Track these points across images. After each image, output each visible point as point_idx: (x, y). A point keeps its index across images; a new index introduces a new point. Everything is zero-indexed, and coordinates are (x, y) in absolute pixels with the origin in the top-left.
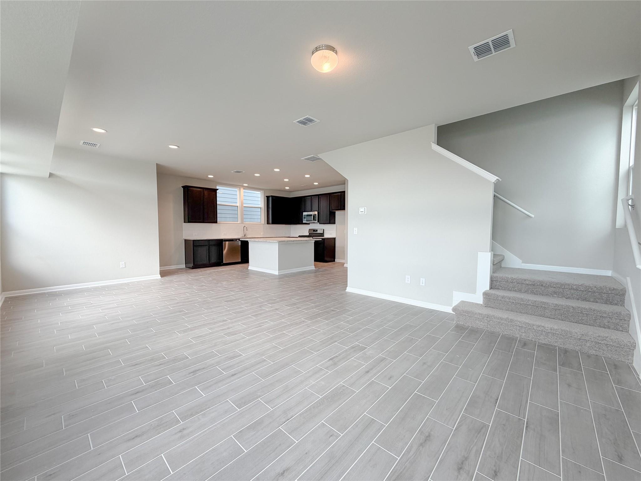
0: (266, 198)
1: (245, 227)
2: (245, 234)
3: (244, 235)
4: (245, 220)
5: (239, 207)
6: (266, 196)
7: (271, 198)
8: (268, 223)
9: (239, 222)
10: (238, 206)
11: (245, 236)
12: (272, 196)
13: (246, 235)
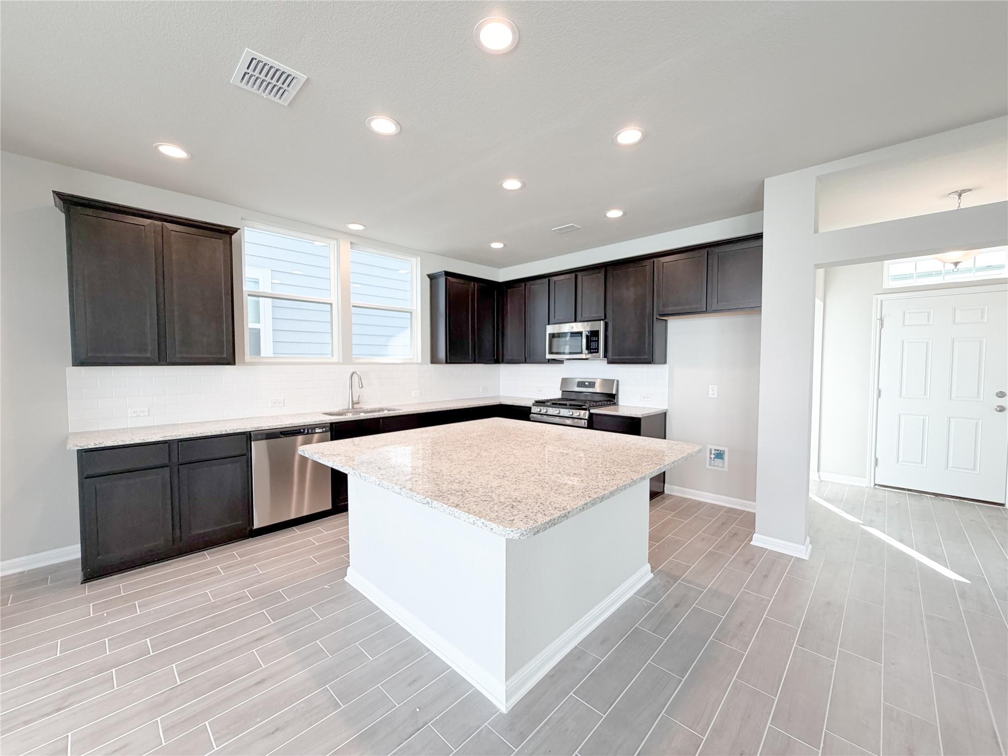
0: (428, 280)
1: (355, 375)
2: (356, 399)
3: (353, 404)
4: (355, 350)
5: (334, 307)
6: (429, 276)
7: (442, 281)
8: (434, 360)
9: (335, 359)
10: (331, 304)
11: (355, 406)
12: (447, 274)
13: (358, 403)
